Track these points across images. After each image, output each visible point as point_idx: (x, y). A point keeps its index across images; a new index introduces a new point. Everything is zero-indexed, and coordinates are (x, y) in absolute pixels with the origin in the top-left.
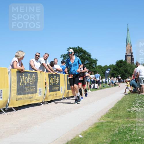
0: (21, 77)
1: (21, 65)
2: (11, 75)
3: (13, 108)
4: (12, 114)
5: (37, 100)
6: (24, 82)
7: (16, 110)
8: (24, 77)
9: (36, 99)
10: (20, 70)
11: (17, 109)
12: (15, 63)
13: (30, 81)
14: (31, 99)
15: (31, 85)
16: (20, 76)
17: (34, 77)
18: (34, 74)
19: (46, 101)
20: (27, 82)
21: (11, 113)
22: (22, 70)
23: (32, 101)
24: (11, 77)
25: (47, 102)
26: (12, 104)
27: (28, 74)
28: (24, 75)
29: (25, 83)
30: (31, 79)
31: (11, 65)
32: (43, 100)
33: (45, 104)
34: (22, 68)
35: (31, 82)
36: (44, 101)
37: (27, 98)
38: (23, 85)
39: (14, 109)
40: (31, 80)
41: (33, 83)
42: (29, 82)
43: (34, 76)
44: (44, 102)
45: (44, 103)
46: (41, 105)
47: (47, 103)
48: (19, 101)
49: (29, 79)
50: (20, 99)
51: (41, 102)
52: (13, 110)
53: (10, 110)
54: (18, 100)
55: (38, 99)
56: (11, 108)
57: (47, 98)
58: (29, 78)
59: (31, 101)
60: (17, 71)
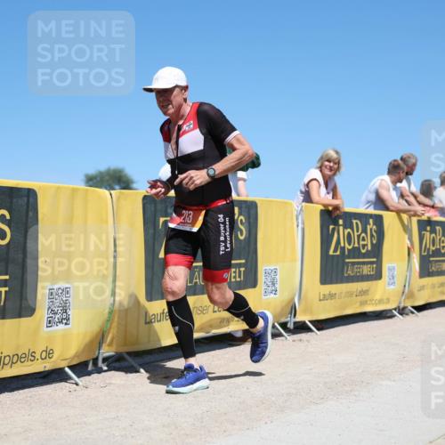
0: (333, 229)
1: (334, 193)
2: (303, 223)
3: (310, 321)
4: (308, 341)
5: (381, 301)
6: (342, 245)
7: (319, 329)
8: (341, 228)
9: (378, 297)
10: (330, 208)
11: (322, 325)
12: (314, 185)
13: (362, 243)
14: (364, 298)
15: (364, 254)
16: (331, 227)
17: (371, 230)
18: (371, 221)
19: (409, 304)
20: (349, 244)
21: (304, 336)
22: (336, 208)
23: (366, 301)
24: (303, 229)
25: (413, 307)
26: (307, 311)
27: (354, 221)
28: (341, 222)
29: (344, 247)
30: (363, 235)
31: (302, 192)
32: (400, 303)
33: (407, 314)
34: (336, 202)
35: (364, 246)
36: (402, 306)
37: (350, 294)
38: (338, 253)
39: (314, 325)
40: (363, 239)
41: (369, 248)
42: (356, 245)
43: (371, 226)
44: (404, 308)
45: (402, 311)
46: (394, 316)
47: (412, 313)
48: (329, 301)
49: (359, 236)
50: (332, 296)
51: (395, 309)
52: (309, 330)
53: (301, 328)
54: (324, 298)
55: (385, 298)
56: (304, 323)
57: (411, 295)
58: (358, 231)
59: (363, 303)
60: (321, 210)
